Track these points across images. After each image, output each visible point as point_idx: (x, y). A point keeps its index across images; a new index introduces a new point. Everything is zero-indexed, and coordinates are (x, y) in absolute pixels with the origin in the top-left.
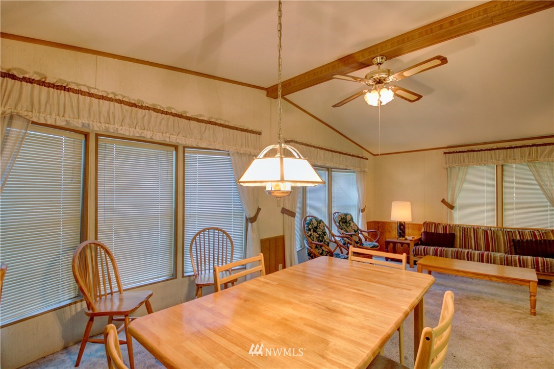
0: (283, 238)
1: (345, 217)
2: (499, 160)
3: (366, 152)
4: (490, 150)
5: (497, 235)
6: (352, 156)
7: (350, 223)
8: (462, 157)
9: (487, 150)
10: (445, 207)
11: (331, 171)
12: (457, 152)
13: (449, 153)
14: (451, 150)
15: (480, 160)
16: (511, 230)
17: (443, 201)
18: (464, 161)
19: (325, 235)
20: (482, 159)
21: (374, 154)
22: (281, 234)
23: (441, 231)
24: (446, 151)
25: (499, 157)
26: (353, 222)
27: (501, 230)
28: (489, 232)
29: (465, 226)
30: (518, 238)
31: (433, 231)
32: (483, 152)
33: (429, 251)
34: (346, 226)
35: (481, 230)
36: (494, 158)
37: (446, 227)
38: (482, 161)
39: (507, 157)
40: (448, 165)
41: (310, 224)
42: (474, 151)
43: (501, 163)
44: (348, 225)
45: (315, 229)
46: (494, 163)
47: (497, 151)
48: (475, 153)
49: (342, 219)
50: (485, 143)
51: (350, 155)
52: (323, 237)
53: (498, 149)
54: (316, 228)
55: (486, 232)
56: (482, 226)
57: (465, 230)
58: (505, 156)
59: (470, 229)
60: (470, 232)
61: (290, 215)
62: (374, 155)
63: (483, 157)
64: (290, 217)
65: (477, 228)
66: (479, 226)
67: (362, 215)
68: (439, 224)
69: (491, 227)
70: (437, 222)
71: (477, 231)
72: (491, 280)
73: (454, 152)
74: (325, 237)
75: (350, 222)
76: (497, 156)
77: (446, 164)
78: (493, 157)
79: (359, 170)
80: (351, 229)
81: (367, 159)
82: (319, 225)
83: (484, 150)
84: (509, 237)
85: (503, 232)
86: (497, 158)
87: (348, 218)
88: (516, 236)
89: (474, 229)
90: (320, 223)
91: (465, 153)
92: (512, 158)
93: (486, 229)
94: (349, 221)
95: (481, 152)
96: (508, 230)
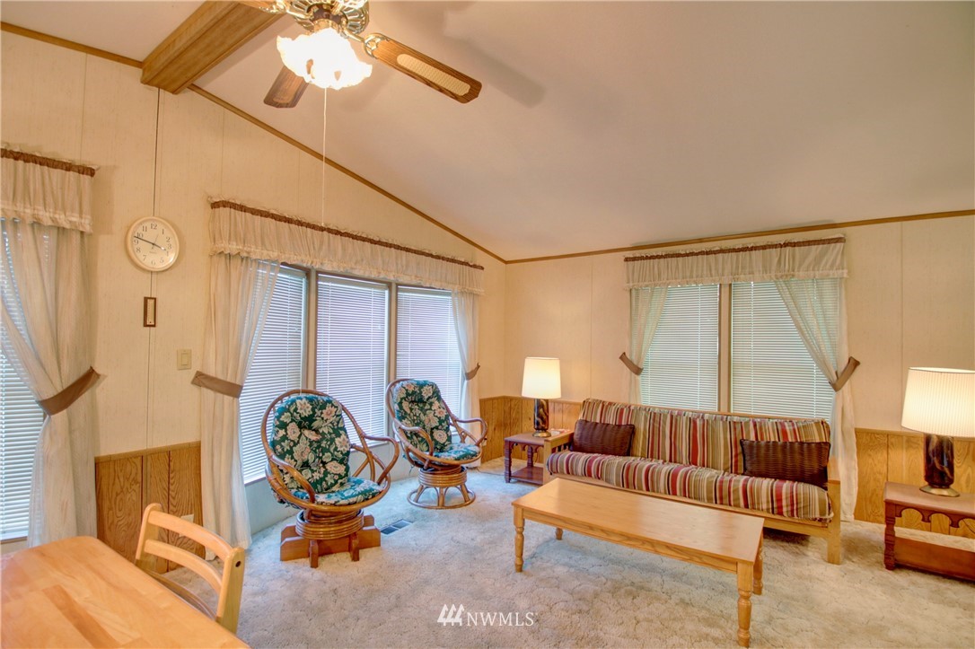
0: (196, 449)
1: (417, 390)
2: (723, 275)
3: (482, 252)
4: (708, 253)
5: (713, 431)
6: (438, 257)
7: (431, 404)
8: (656, 266)
9: (702, 253)
10: (627, 370)
11: (397, 290)
12: (647, 258)
13: (634, 259)
14: (638, 253)
15: (688, 274)
16: (742, 419)
17: (623, 357)
18: (659, 275)
19: (339, 435)
20: (692, 271)
21: (507, 260)
22: (189, 438)
23: (611, 420)
24: (628, 256)
25: (723, 269)
26: (439, 399)
27: (722, 419)
28: (699, 423)
29: (656, 411)
30: (752, 438)
31: (598, 421)
32: (695, 257)
33: (577, 465)
34: (421, 409)
35: (685, 418)
36: (713, 272)
37: (622, 410)
38: (691, 277)
39: (737, 268)
40: (631, 284)
41: (288, 411)
42: (678, 255)
43: (726, 281)
44: (427, 407)
45: (306, 423)
46: (714, 281)
47: (720, 255)
48: (680, 259)
49: (408, 394)
50: (700, 241)
51: (431, 256)
52: (332, 440)
53: (722, 251)
54: (311, 419)
55: (692, 422)
56: (689, 411)
57: (655, 417)
58: (734, 266)
59: (665, 416)
60: (665, 423)
61: (219, 392)
62: (506, 262)
63: (695, 269)
64: (220, 395)
65: (678, 414)
66: (682, 410)
67: (468, 384)
68: (610, 404)
69: (704, 413)
70: (607, 399)
71: (676, 420)
72: (656, 552)
73: (642, 258)
74: (337, 440)
75: (431, 400)
76: (720, 266)
77: (628, 282)
78: (713, 268)
79: (456, 291)
80: (432, 415)
81: (482, 268)
82: (318, 412)
83: (697, 254)
84: (735, 434)
85: (724, 423)
86: (720, 271)
87: (427, 393)
88: (748, 433)
89: (672, 416)
90: (323, 407)
91: (662, 260)
92: (747, 270)
93: (695, 415)
94: (429, 398)
95: (690, 258)
96: (735, 419)
